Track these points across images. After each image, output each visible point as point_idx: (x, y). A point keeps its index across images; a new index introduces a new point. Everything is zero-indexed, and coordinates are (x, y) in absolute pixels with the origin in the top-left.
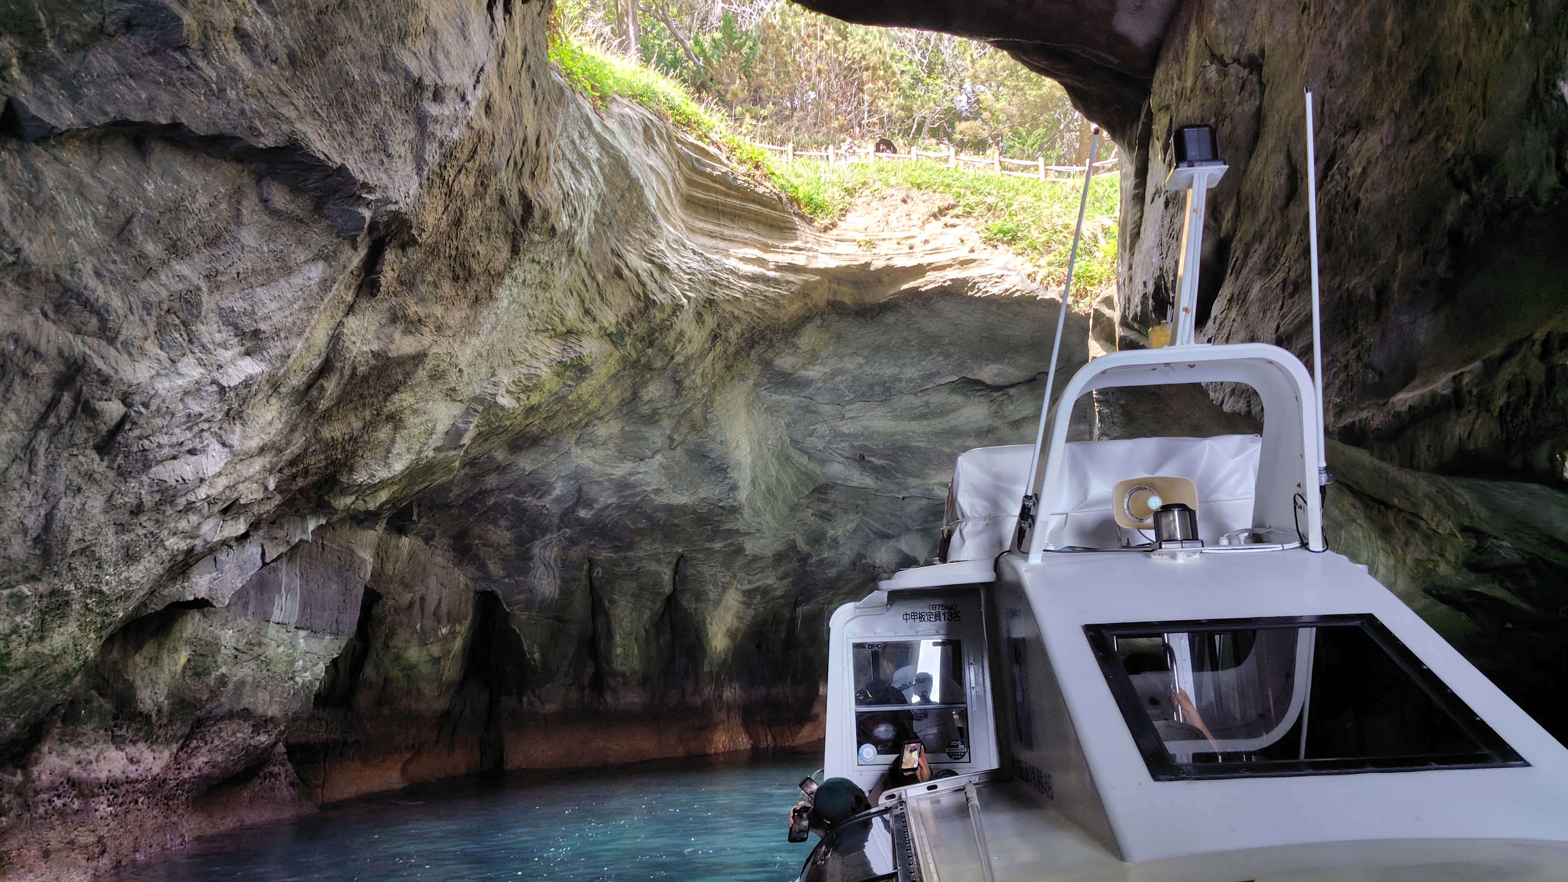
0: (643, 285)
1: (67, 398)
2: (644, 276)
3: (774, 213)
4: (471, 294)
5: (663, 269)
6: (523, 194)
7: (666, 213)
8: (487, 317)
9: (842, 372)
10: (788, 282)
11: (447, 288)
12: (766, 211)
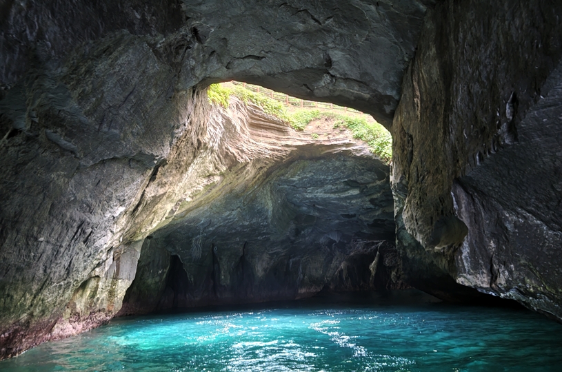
0: (235, 157)
1: (80, 230)
2: (236, 154)
3: (281, 127)
4: (181, 171)
5: (242, 151)
6: (198, 140)
7: (243, 132)
8: (185, 176)
9: (306, 177)
10: (285, 151)
11: (174, 172)
12: (278, 126)
